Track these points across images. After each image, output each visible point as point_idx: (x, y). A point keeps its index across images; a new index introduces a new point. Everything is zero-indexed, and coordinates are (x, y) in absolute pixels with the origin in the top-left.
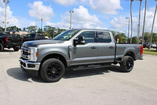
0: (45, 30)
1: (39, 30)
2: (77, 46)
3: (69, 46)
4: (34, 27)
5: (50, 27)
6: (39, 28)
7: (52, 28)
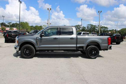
0: (88, 28)
1: (83, 28)
2: (43, 37)
3: (37, 38)
4: (79, 26)
5: (92, 25)
6: (83, 26)
7: (93, 26)
